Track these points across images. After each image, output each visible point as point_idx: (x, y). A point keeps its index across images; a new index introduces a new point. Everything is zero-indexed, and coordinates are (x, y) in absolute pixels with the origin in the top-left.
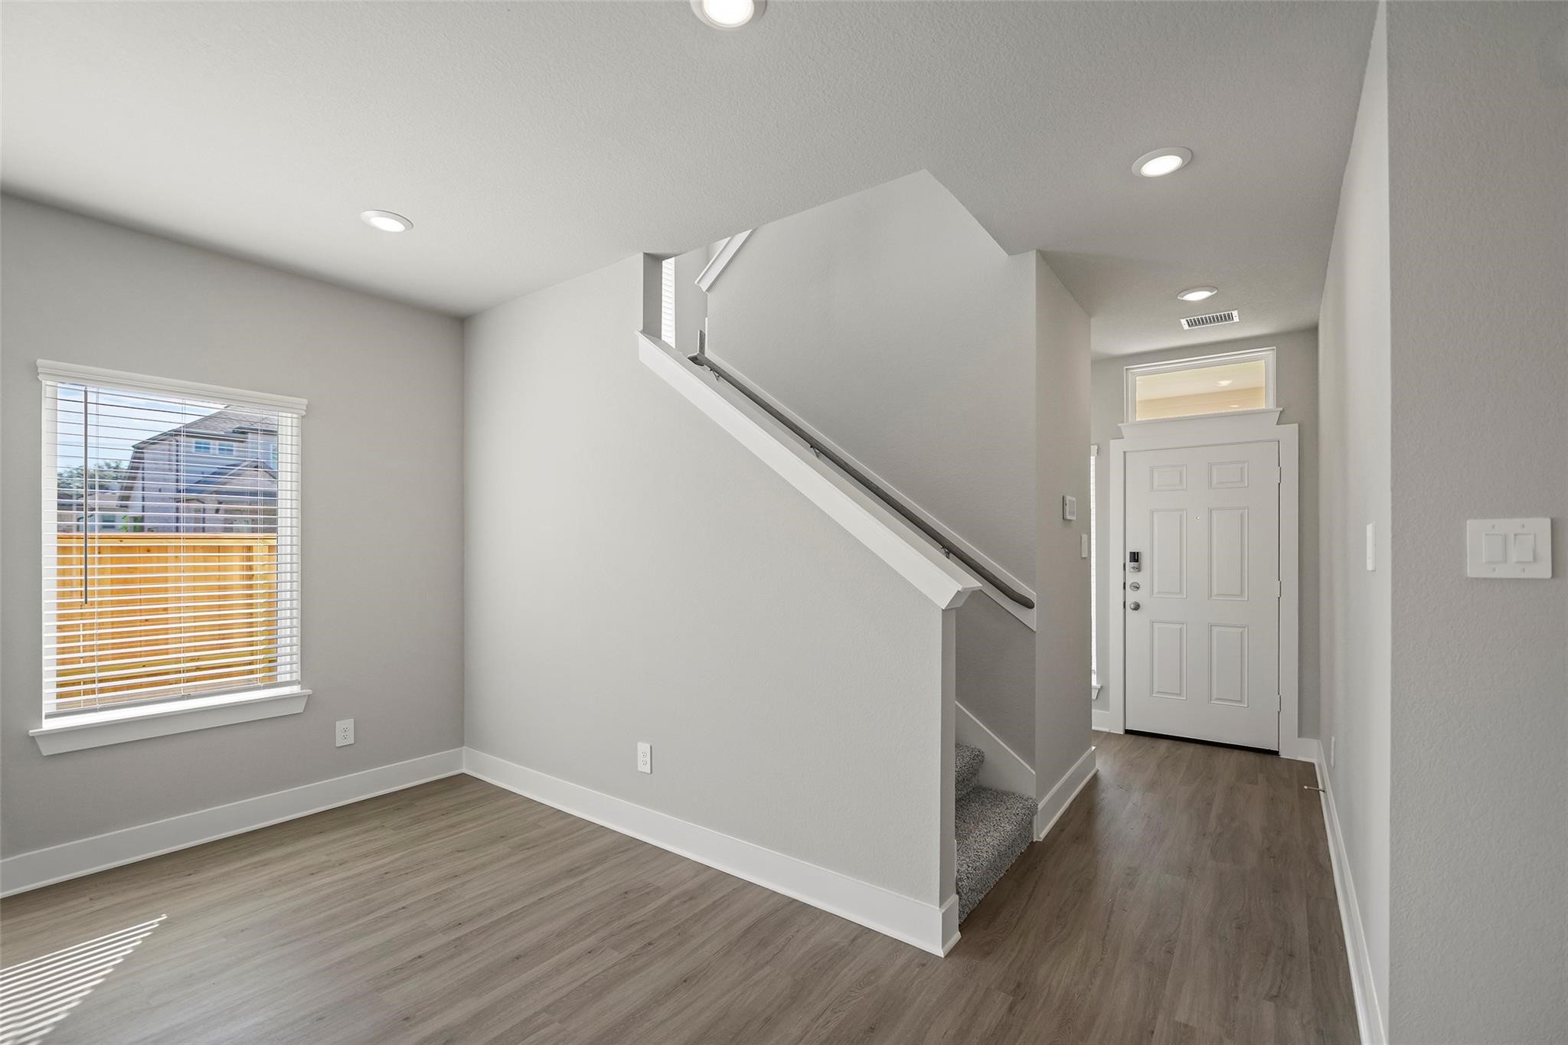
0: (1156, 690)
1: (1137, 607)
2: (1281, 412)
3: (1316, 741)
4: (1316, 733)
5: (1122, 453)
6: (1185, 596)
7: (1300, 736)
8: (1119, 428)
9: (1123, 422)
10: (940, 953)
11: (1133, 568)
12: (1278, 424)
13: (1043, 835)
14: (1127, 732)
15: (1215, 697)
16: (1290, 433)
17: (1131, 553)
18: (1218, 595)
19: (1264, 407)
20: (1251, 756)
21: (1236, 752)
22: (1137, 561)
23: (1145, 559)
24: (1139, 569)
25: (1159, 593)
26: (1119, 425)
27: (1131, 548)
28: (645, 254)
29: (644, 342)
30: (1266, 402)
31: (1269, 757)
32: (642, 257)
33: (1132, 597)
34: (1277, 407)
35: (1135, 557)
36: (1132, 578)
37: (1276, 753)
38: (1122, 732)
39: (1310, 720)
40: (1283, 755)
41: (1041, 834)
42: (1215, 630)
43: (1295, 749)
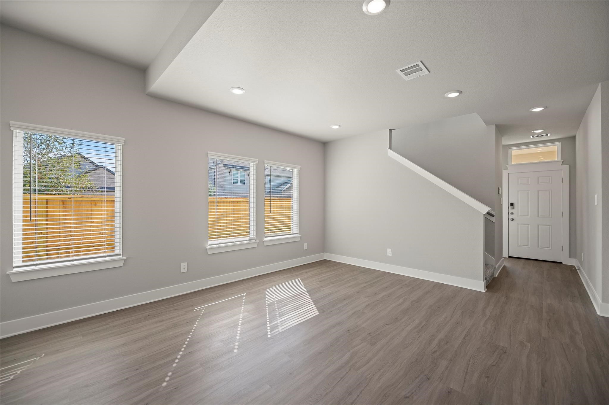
0: (519, 244)
1: (513, 220)
2: (563, 161)
3: (575, 259)
4: (575, 257)
5: (508, 174)
6: (529, 216)
7: (570, 257)
8: (507, 166)
9: (508, 165)
10: (485, 292)
11: (512, 208)
12: (562, 165)
13: (497, 275)
14: (509, 257)
15: (540, 246)
16: (566, 168)
17: (511, 204)
18: (541, 216)
19: (557, 160)
20: (553, 264)
21: (547, 263)
22: (513, 206)
23: (515, 205)
24: (513, 208)
25: (520, 215)
26: (507, 165)
27: (511, 202)
28: (389, 129)
29: (389, 150)
30: (557, 158)
31: (559, 264)
32: (389, 130)
33: (511, 217)
34: (561, 160)
35: (512, 205)
36: (511, 211)
37: (561, 263)
38: (508, 257)
39: (572, 253)
40: (563, 263)
41: (496, 275)
42: (540, 226)
43: (567, 261)
